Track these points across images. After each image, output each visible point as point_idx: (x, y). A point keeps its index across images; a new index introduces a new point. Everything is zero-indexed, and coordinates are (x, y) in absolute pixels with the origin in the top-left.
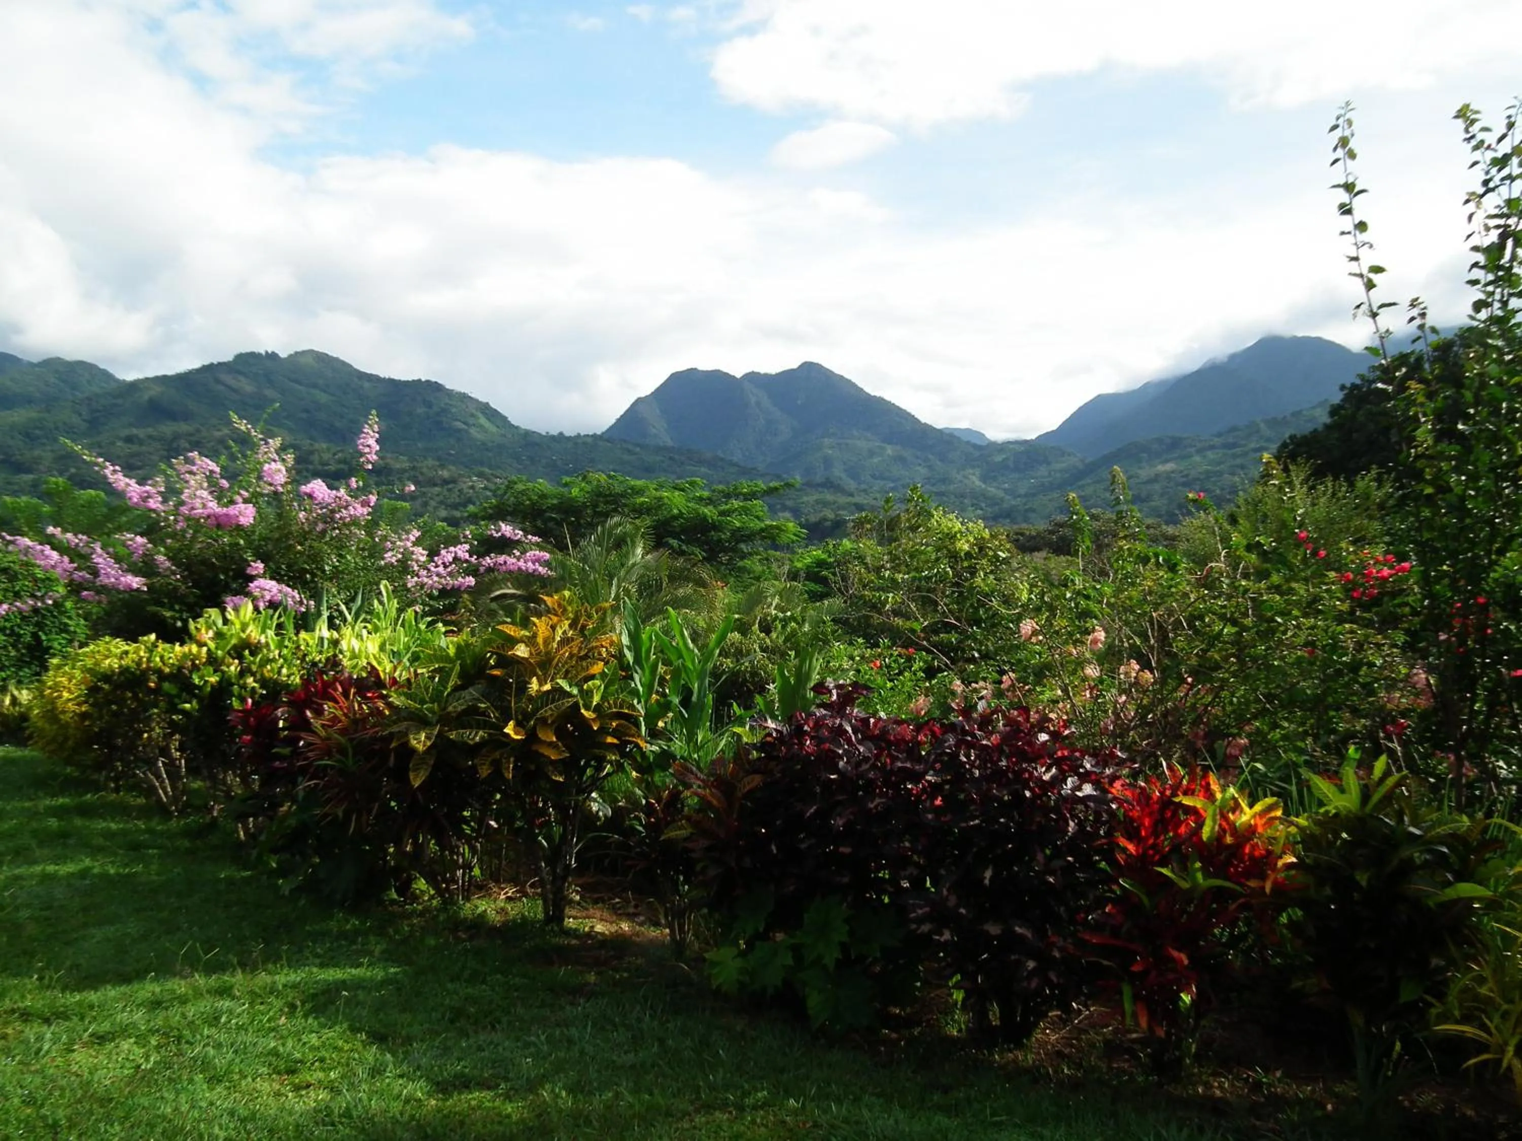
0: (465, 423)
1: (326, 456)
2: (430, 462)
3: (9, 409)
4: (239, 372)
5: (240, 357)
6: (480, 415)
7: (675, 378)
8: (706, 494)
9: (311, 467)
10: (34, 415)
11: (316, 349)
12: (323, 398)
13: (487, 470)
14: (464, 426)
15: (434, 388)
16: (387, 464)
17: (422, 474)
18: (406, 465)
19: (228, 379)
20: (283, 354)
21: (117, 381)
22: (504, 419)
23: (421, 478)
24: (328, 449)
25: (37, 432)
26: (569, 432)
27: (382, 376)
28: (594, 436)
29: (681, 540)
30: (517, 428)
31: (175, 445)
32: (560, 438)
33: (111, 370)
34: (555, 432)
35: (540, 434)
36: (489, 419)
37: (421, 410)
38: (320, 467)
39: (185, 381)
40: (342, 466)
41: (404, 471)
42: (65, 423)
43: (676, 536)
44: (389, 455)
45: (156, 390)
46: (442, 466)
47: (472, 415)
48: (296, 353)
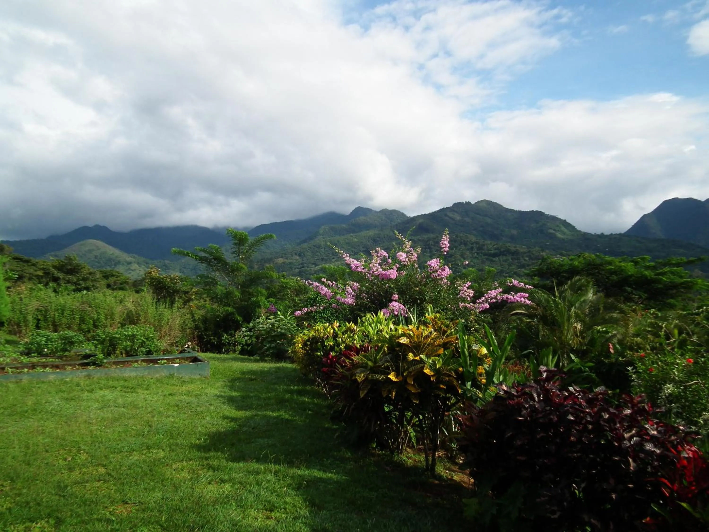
0: (554, 230)
1: (490, 247)
2: (537, 248)
3: (368, 230)
4: (454, 211)
5: (455, 205)
6: (561, 226)
7: (666, 203)
8: (653, 264)
9: (483, 252)
10: (377, 232)
11: (487, 199)
12: (489, 220)
13: (564, 252)
14: (553, 232)
15: (539, 214)
16: (517, 250)
17: (532, 254)
18: (526, 250)
19: (450, 214)
20: (473, 202)
21: (408, 217)
22: (574, 227)
23: (532, 256)
24: (491, 244)
25: (378, 239)
26: (607, 233)
27: (516, 210)
28: (620, 234)
29: (632, 288)
30: (580, 231)
31: (428, 243)
32: (602, 236)
33: (405, 213)
34: (599, 233)
35: (591, 234)
36: (566, 228)
37: (533, 225)
38: (487, 252)
39: (433, 216)
40: (497, 251)
41: (525, 253)
42: (387, 235)
43: (630, 286)
44: (518, 246)
45: (421, 221)
46: (543, 251)
47: (558, 226)
48: (478, 202)
